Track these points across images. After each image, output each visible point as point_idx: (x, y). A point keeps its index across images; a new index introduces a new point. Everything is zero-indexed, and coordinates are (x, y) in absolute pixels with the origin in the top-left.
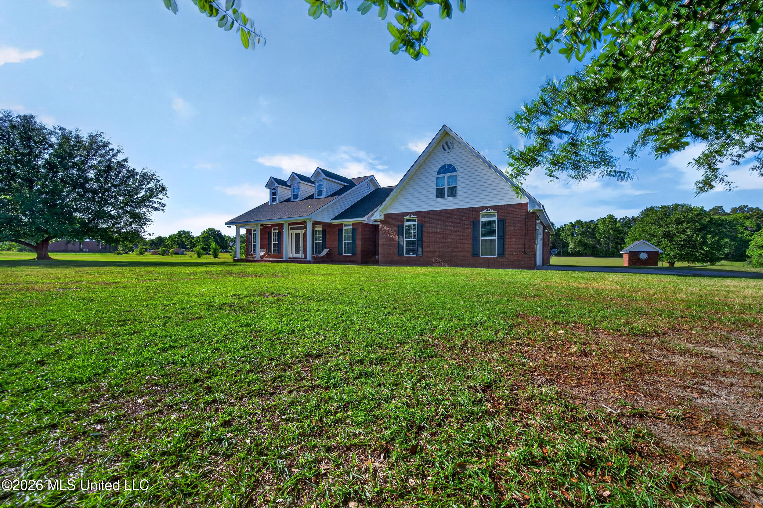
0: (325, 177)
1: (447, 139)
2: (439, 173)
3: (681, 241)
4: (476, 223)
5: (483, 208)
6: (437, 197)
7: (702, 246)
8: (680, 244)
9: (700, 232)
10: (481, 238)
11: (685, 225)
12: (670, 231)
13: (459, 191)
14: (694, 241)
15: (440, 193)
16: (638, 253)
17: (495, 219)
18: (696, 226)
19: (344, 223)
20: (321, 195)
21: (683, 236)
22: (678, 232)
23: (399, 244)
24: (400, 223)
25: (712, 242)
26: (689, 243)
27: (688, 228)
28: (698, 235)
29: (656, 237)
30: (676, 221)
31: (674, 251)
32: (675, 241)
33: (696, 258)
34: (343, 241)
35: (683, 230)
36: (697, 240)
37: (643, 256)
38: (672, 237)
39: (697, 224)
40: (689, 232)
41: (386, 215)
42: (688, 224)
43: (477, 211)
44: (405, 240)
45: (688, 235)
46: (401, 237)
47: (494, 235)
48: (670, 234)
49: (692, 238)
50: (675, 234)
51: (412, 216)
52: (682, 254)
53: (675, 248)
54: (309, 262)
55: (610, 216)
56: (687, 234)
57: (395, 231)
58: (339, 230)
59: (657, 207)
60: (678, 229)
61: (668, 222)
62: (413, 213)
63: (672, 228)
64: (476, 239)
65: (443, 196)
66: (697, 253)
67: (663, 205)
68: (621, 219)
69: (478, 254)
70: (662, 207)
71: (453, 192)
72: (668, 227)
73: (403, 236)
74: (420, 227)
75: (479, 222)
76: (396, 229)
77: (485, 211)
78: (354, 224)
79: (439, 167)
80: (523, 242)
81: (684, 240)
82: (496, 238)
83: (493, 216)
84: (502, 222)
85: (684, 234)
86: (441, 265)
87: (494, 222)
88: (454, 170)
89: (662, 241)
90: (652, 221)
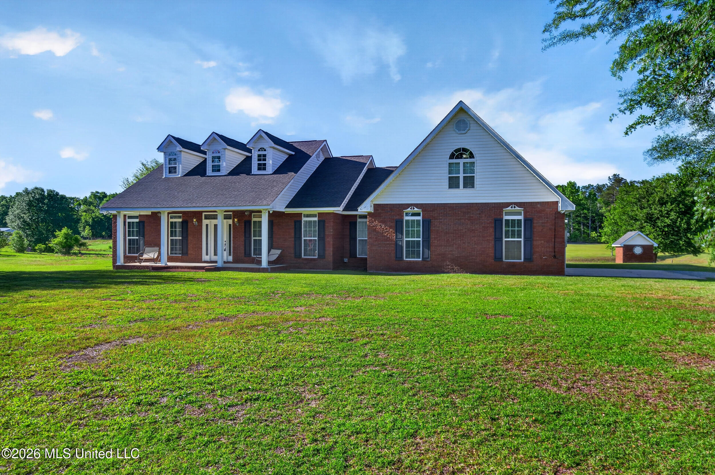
0: (273, 144)
1: (462, 116)
2: (452, 156)
3: (665, 226)
4: (498, 222)
5: (508, 205)
6: (449, 188)
7: (686, 233)
8: (663, 231)
9: (685, 216)
10: (504, 239)
11: (669, 206)
12: (653, 215)
13: (477, 182)
14: (678, 227)
15: (453, 183)
16: (633, 246)
17: (521, 217)
18: (680, 208)
19: (304, 213)
20: (264, 169)
21: (668, 221)
22: (661, 216)
23: (396, 244)
24: (397, 217)
25: (696, 228)
26: (673, 229)
27: (671, 210)
28: (682, 220)
29: (638, 220)
30: (659, 201)
31: (657, 239)
32: (658, 227)
33: (680, 247)
34: (303, 238)
35: (667, 214)
36: (681, 226)
37: (638, 251)
38: (655, 221)
39: (681, 206)
40: (673, 215)
41: (375, 205)
42: (672, 205)
43: (500, 207)
44: (405, 239)
45: (671, 220)
46: (400, 236)
47: (519, 236)
48: (652, 218)
49: (676, 223)
50: (658, 218)
51: (416, 209)
52: (666, 243)
53: (658, 235)
54: (264, 270)
55: (570, 183)
56: (671, 218)
57: (391, 227)
58: (295, 222)
59: (638, 182)
60: (661, 211)
61: (650, 202)
62: (417, 205)
63: (655, 211)
64: (498, 239)
65: (458, 187)
66: (681, 242)
67: (644, 179)
68: (584, 187)
69: (502, 258)
70: (643, 182)
71: (469, 182)
72: (651, 208)
73: (402, 234)
74: (427, 223)
75: (501, 220)
76: (393, 224)
77: (509, 208)
78: (320, 215)
79: (452, 150)
80: (553, 245)
81: (668, 226)
82: (522, 240)
83: (519, 214)
84: (528, 221)
85: (668, 218)
86: (455, 272)
87: (519, 221)
88: (472, 156)
89: (645, 227)
90: (634, 200)
